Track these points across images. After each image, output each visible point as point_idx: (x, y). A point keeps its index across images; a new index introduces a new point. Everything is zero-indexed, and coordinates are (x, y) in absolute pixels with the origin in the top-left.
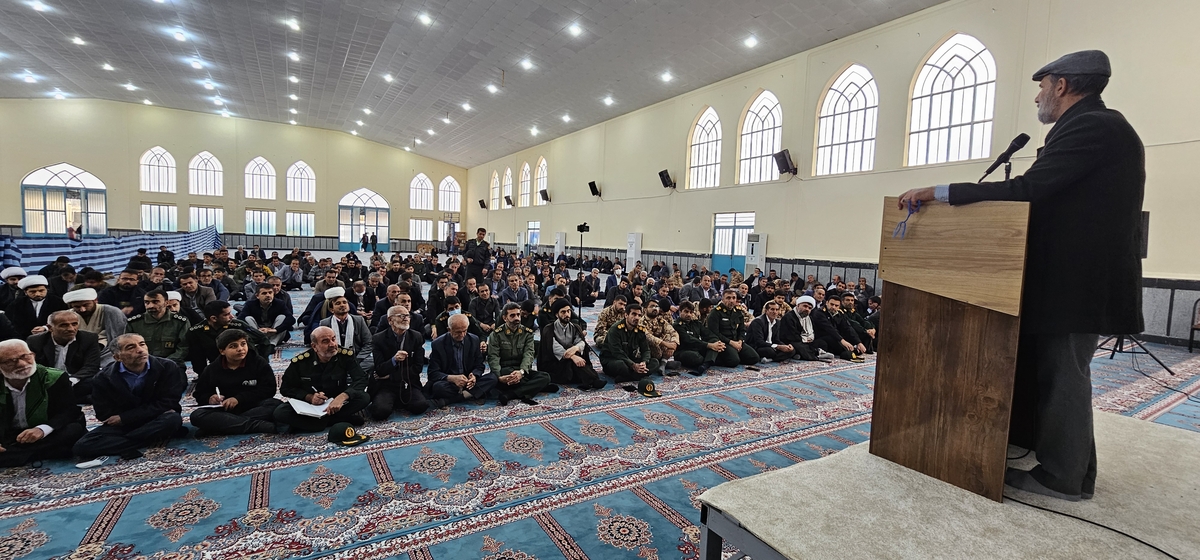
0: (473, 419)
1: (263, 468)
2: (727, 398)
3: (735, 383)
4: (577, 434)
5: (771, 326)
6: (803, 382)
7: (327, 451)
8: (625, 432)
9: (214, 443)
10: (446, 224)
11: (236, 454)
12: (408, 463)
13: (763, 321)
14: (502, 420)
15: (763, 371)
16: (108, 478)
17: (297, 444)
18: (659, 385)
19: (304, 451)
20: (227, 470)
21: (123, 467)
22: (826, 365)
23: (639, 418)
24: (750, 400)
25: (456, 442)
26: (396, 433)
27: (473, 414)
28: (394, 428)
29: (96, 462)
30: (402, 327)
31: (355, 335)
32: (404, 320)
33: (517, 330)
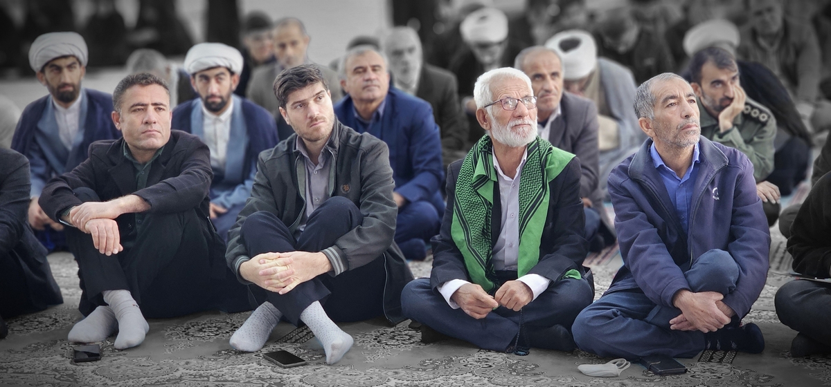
29: (611, 367)
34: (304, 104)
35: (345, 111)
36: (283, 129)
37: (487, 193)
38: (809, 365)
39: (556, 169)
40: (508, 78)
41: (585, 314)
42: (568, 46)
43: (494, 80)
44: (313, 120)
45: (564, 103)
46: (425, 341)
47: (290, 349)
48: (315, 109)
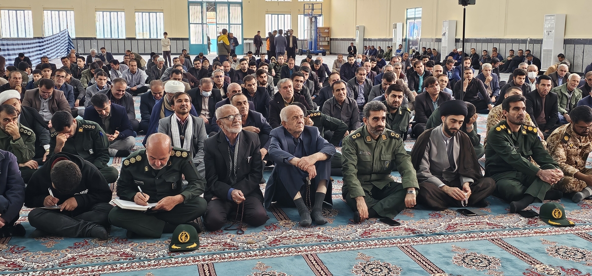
0: (319, 236)
1: (93, 271)
4: (448, 264)
7: (157, 259)
8: (514, 266)
9: (50, 243)
10: (307, 18)
11: (69, 256)
14: (353, 240)
17: (128, 250)
18: (571, 213)
19: (134, 257)
20: (60, 270)
23: (537, 250)
25: (296, 260)
26: (230, 246)
27: (319, 231)
28: (229, 241)
30: (234, 130)
31: (194, 138)
32: (234, 122)
33: (380, 136)
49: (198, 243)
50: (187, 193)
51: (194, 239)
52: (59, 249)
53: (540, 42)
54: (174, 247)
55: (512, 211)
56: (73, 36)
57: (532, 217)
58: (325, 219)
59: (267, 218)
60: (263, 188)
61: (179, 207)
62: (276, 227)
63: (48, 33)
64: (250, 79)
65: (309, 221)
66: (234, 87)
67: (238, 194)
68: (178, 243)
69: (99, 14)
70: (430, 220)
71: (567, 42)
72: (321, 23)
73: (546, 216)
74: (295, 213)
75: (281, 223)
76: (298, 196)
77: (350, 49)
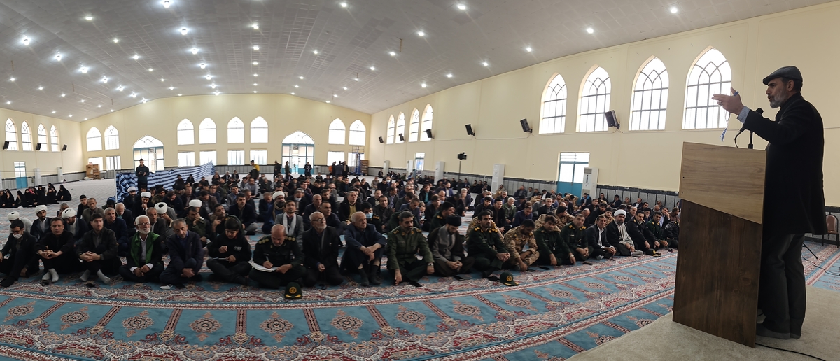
0: (375, 294)
1: (243, 307)
2: (569, 286)
3: (575, 274)
4: (452, 312)
5: (600, 233)
6: (622, 272)
7: (278, 302)
8: (488, 311)
9: (217, 287)
10: (355, 155)
11: (228, 296)
12: (329, 320)
13: (595, 230)
14: (395, 296)
15: (595, 265)
16: (173, 297)
17: (261, 295)
18: (518, 278)
19: (264, 300)
20: (224, 305)
21: (178, 292)
22: (637, 259)
23: (500, 301)
24: (586, 287)
25: (362, 309)
26: (322, 298)
27: (374, 290)
28: (320, 294)
29: (168, 287)
30: (321, 227)
31: (296, 227)
32: (322, 222)
33: (410, 232)
34: (97, 221)
35: (105, 222)
36: (91, 228)
37: (138, 244)
38: (212, 284)
39: (155, 238)
40: (144, 218)
41: (162, 274)
42: (161, 206)
43: (140, 218)
44: (99, 225)
45: (157, 220)
46: (124, 280)
47: (92, 283)
48: (100, 223)
49: (301, 293)
50: (295, 263)
51: (299, 292)
52: (222, 290)
53: (491, 177)
54: (287, 296)
55: (484, 277)
56: (215, 164)
57: (495, 281)
58: (379, 282)
59: (343, 281)
60: (339, 261)
61: (290, 271)
62: (347, 286)
63: (202, 163)
64: (326, 192)
65: (368, 283)
66: (317, 197)
67: (322, 267)
68: (290, 294)
69: (230, 152)
70: (439, 283)
71: (505, 179)
72: (363, 157)
73: (503, 280)
74: (359, 276)
75: (351, 283)
76: (361, 267)
77: (380, 173)
